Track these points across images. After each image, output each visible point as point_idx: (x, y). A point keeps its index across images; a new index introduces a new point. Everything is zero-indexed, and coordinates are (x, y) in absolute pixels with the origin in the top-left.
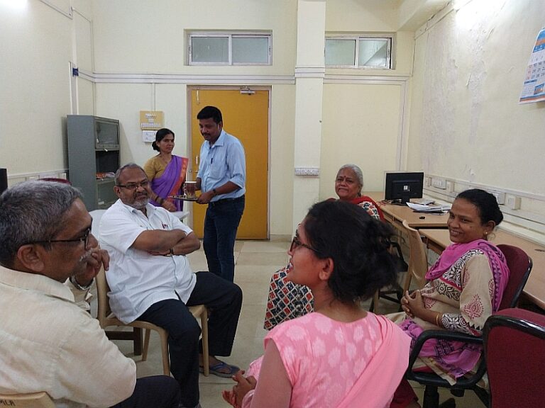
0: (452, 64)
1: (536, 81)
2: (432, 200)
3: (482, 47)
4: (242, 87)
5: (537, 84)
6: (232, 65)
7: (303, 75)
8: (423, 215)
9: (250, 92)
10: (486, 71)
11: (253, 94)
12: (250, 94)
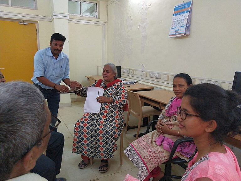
0: (129, 18)
1: (176, 28)
2: (124, 78)
3: (145, 12)
4: (19, 21)
5: (176, 29)
6: (12, 7)
7: (58, 17)
8: (129, 85)
9: (25, 24)
10: (148, 22)
11: (27, 25)
12: (25, 25)
